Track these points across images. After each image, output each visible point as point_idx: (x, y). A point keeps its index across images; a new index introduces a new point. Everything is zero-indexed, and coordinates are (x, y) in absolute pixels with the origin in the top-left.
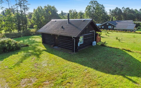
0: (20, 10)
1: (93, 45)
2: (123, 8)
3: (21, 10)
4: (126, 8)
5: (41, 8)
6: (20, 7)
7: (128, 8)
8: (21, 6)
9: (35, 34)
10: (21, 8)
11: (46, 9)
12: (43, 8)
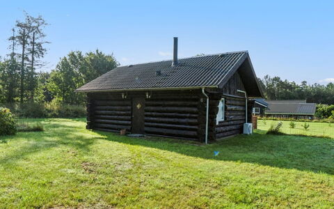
0: (21, 53)
1: (245, 132)
2: (267, 77)
3: (23, 54)
4: (272, 77)
5: (80, 55)
6: (21, 46)
7: (276, 79)
8: (24, 43)
9: (57, 114)
10: (24, 47)
11: (90, 59)
12: (84, 55)
